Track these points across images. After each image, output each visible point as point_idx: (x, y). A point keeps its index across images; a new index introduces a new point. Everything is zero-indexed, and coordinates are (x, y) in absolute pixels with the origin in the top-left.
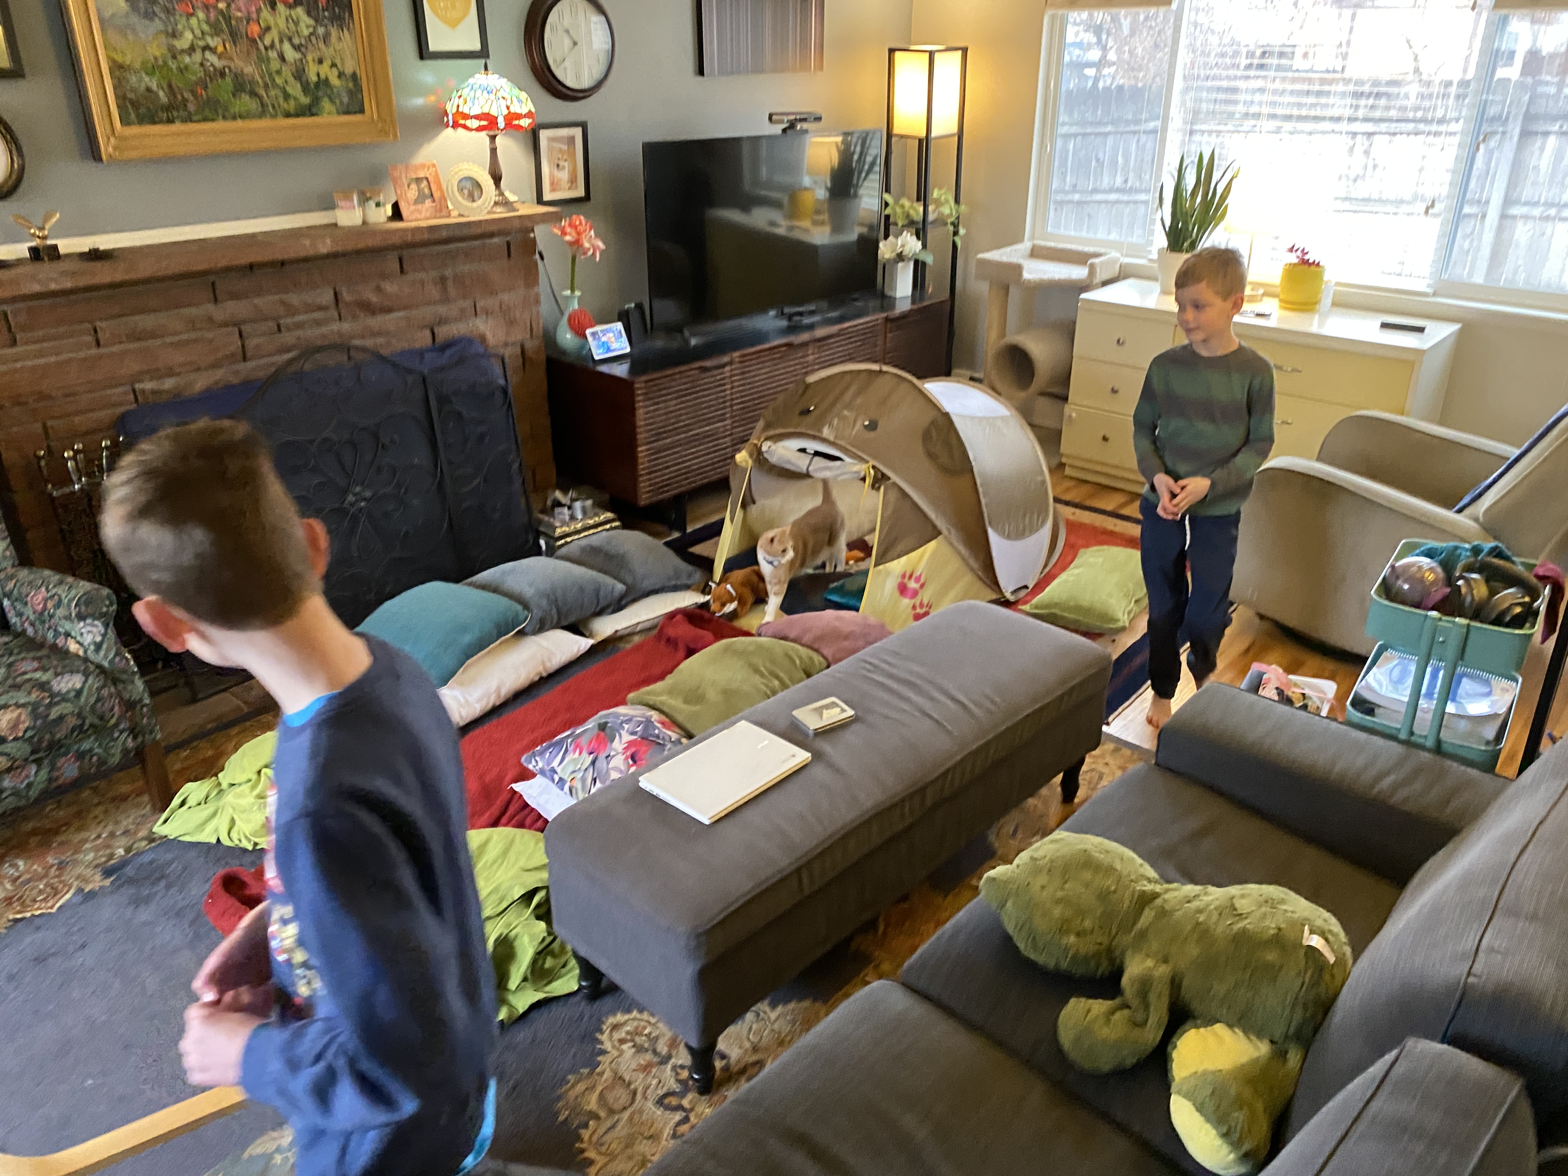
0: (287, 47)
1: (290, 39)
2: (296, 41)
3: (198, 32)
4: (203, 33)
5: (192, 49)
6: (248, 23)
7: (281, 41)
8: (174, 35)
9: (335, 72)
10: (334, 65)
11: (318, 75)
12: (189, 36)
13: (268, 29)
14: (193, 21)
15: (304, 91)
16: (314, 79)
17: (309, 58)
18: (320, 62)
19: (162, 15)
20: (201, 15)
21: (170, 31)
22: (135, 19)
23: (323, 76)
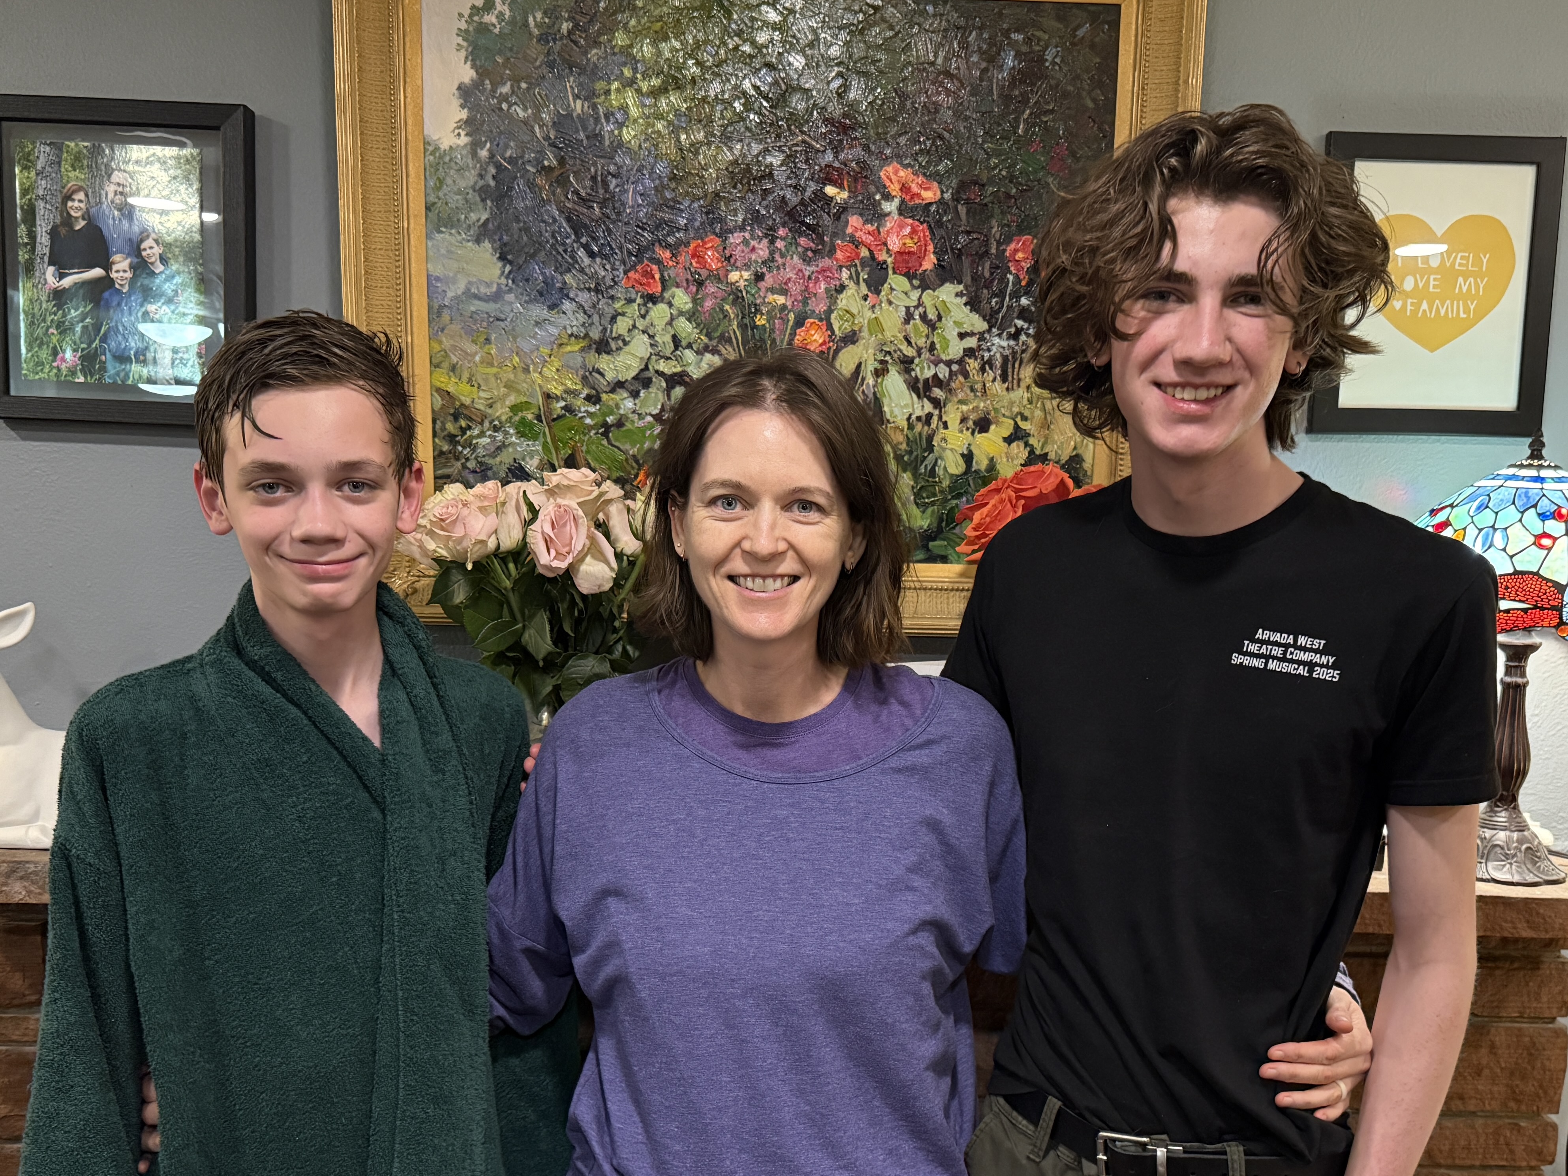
0: (895, 382)
1: (906, 364)
2: (925, 371)
3: (664, 339)
4: (676, 341)
5: (643, 380)
6: (800, 323)
7: (880, 372)
8: (603, 347)
9: (1019, 451)
10: (1017, 435)
11: (968, 457)
12: (640, 347)
13: (851, 338)
14: (659, 312)
15: (917, 495)
16: (953, 465)
17: (952, 415)
18: (983, 425)
19: (584, 298)
20: (682, 299)
21: (595, 334)
22: (514, 303)
23: (981, 463)
